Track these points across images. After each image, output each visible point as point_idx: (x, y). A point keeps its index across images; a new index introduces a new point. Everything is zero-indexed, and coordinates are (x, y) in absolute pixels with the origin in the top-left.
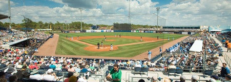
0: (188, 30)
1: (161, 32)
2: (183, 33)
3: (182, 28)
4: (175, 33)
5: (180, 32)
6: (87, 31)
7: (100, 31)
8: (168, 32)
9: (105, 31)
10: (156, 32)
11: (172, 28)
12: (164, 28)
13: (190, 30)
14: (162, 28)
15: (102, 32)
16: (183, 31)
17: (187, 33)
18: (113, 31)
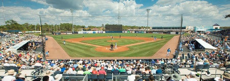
0: (175, 30)
1: (151, 32)
2: (171, 33)
3: (170, 28)
4: (164, 33)
5: (169, 32)
6: (79, 32)
7: (92, 32)
8: (158, 32)
9: (96, 32)
10: (147, 32)
11: (161, 28)
12: (153, 28)
13: (177, 30)
14: (151, 28)
15: (94, 33)
16: (172, 31)
17: (175, 33)
18: (104, 32)
